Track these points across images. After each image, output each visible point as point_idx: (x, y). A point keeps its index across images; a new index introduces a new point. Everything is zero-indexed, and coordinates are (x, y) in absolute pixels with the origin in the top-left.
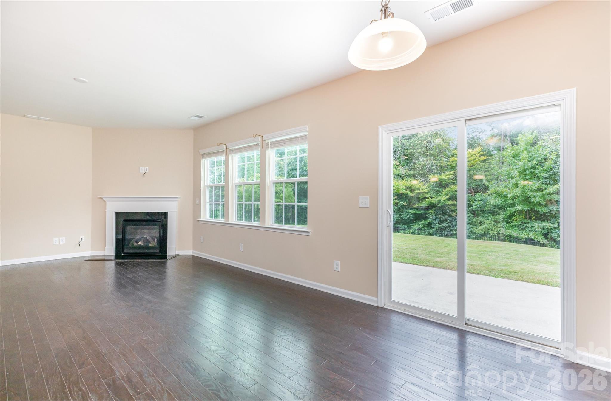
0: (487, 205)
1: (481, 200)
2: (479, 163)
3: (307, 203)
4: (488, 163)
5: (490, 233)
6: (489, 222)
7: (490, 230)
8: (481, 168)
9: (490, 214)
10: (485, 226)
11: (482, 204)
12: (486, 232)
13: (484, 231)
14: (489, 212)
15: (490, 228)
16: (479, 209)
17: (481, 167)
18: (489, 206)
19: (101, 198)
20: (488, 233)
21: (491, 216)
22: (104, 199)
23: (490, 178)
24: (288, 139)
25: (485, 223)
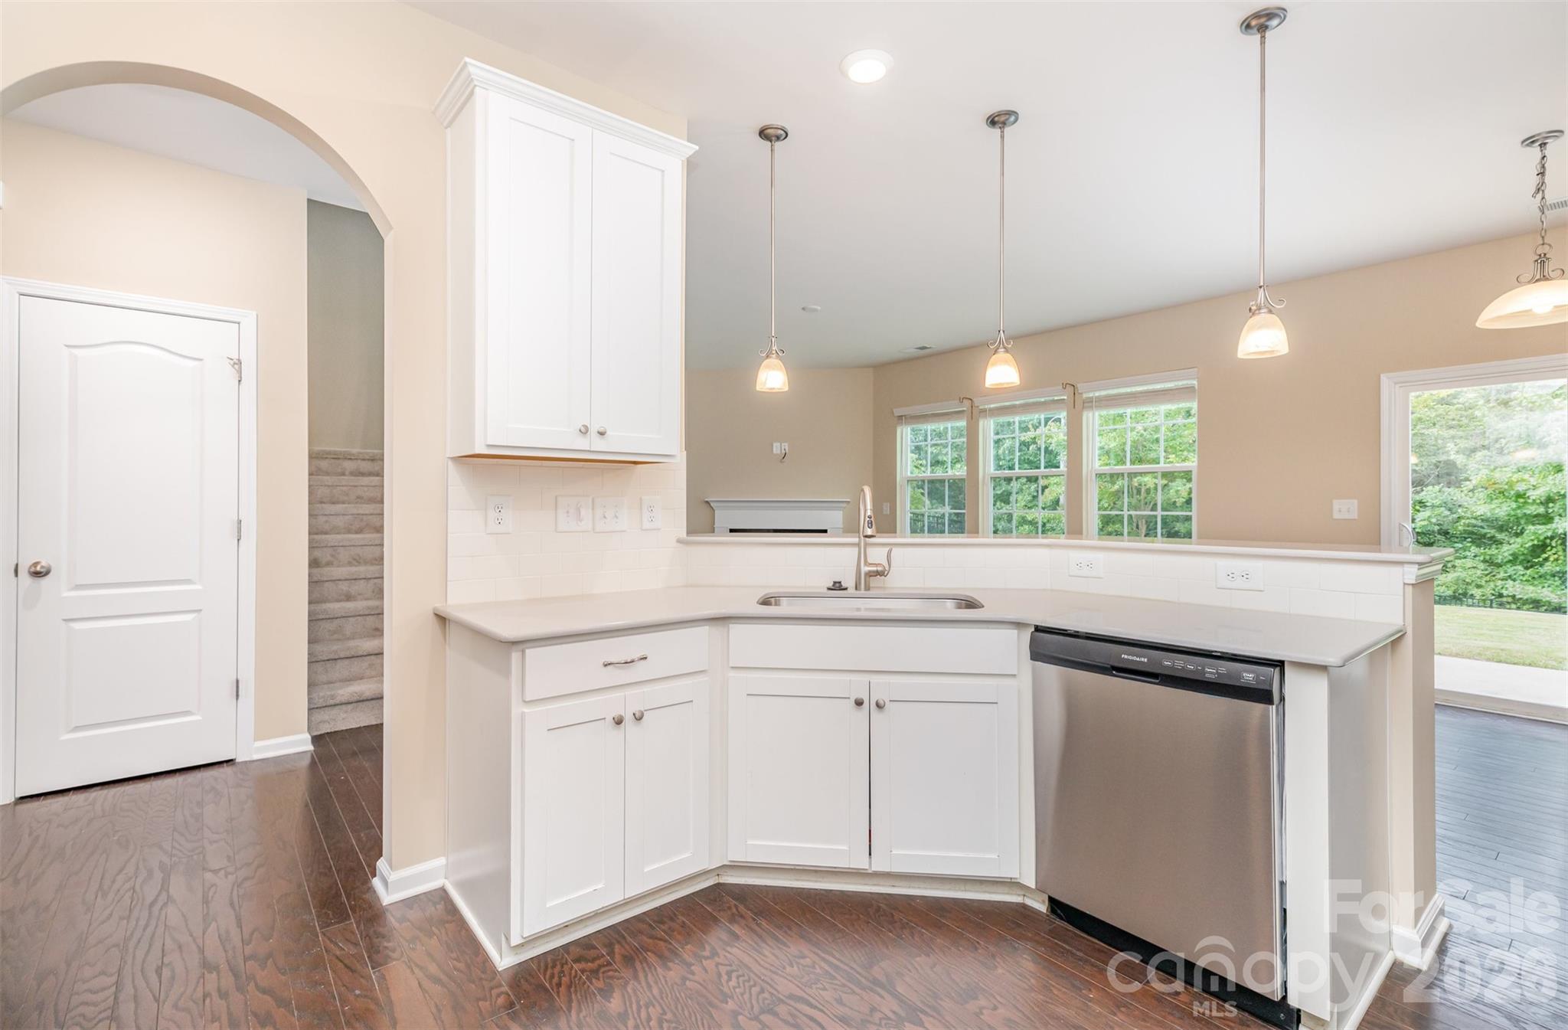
0: (1459, 518)
1: (1440, 506)
2: (1432, 404)
3: (1191, 511)
4: (1461, 406)
5: (1472, 595)
6: (1469, 563)
7: (1473, 584)
8: (1438, 419)
9: (1468, 542)
10: (1456, 574)
11: (1447, 516)
12: (1460, 591)
13: (1453, 588)
14: (1466, 538)
15: (1472, 581)
16: (1436, 528)
17: (1437, 416)
18: (1467, 521)
19: (707, 502)
20: (1465, 594)
21: (1474, 549)
22: (712, 504)
23: (1466, 445)
24: (1141, 392)
25: (1454, 567)
